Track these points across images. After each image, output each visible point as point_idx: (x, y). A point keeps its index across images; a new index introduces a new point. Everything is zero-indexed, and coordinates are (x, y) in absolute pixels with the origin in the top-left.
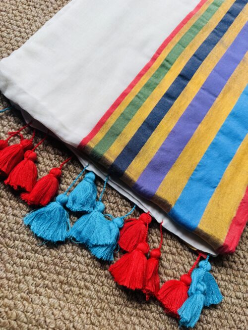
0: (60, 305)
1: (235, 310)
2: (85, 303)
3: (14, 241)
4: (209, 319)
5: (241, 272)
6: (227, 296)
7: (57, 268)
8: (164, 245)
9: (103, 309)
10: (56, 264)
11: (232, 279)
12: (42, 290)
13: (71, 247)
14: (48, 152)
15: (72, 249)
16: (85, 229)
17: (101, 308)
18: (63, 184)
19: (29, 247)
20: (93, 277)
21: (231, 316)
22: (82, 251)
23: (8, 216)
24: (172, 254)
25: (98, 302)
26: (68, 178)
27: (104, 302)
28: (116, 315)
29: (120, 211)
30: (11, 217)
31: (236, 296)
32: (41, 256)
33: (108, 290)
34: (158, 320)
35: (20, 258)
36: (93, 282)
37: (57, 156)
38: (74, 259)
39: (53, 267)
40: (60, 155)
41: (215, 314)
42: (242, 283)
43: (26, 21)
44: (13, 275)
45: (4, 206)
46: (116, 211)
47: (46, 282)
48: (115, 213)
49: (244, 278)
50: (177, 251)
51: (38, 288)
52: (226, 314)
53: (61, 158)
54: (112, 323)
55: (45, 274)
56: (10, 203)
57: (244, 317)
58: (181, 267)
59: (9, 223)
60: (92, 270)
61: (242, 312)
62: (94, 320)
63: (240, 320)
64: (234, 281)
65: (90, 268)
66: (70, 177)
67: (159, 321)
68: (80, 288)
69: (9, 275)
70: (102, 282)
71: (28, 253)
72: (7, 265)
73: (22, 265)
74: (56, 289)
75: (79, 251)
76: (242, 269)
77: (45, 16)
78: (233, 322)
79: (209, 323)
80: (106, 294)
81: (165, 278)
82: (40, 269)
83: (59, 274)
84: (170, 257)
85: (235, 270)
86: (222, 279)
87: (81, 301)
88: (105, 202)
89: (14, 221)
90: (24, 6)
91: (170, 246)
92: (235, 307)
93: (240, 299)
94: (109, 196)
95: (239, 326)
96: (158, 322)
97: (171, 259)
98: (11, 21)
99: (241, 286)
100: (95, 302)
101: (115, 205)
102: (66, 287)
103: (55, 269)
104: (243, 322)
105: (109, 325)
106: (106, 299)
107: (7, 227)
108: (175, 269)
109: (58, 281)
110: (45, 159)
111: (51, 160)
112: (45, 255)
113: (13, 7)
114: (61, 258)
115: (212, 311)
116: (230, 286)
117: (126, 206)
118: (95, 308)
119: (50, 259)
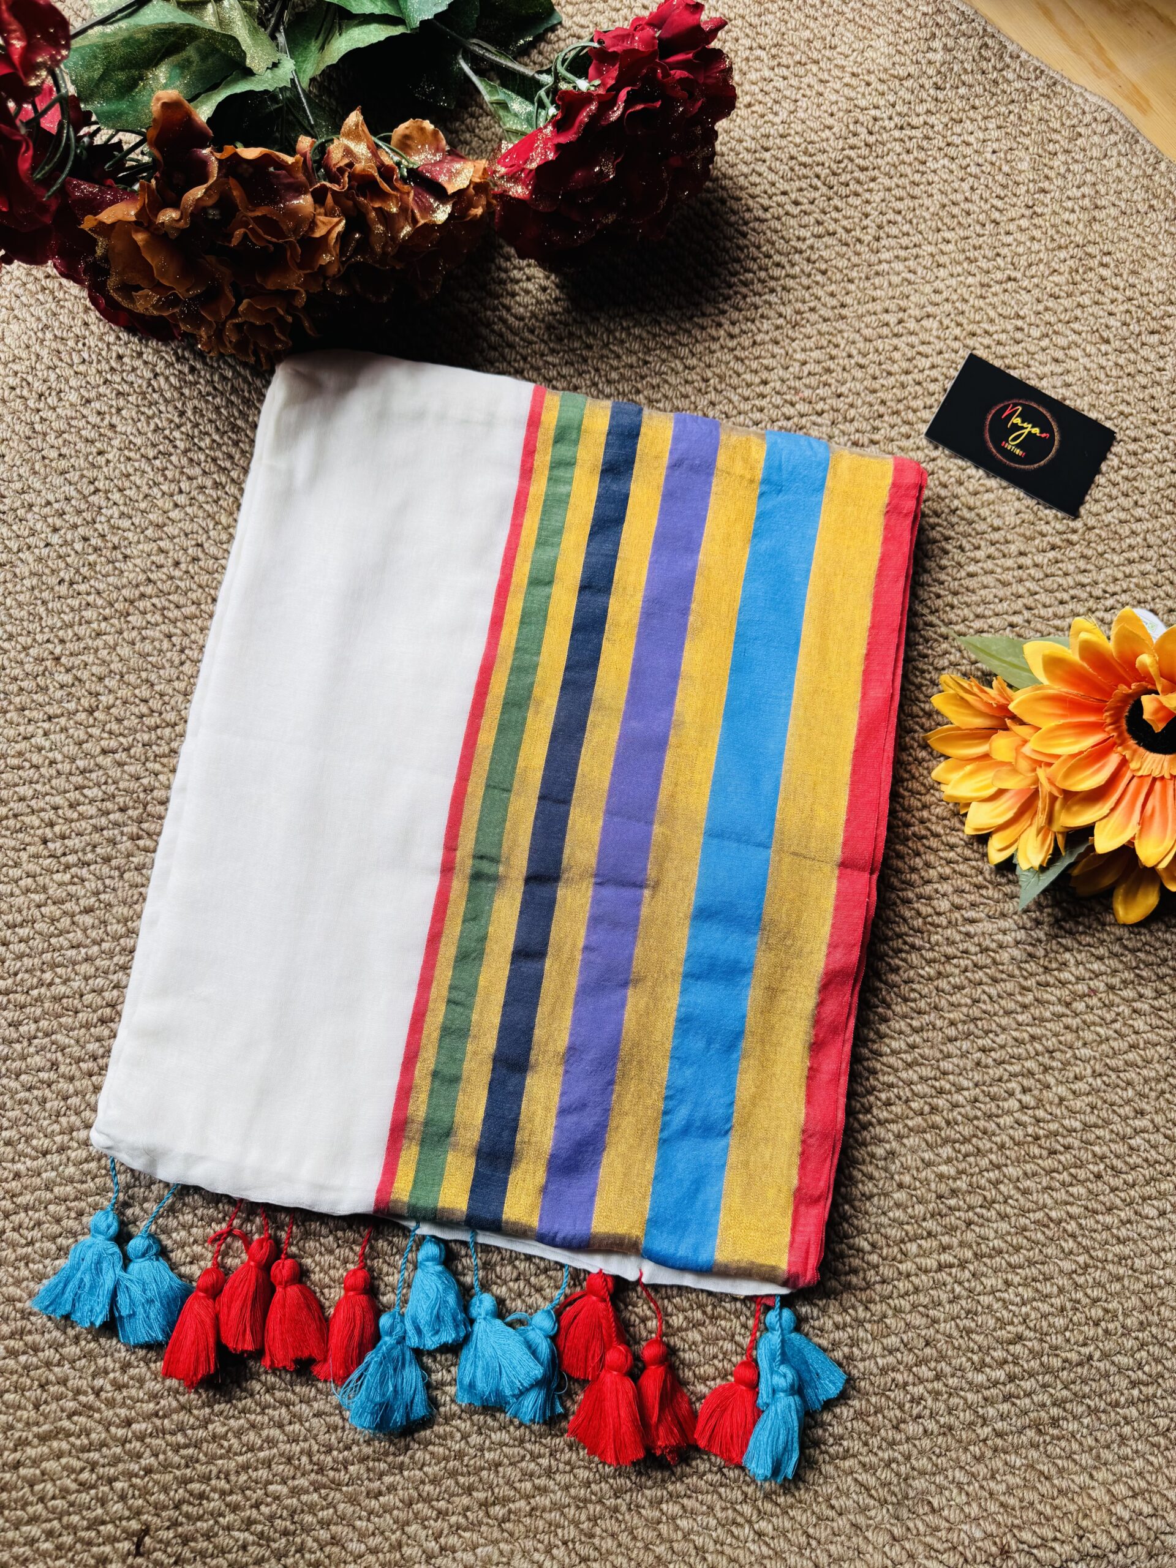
0: (501, 1553)
1: (893, 1380)
2: (550, 1525)
3: (346, 1468)
4: (838, 1430)
5: (878, 1287)
6: (863, 1360)
7: (461, 1480)
8: (671, 1315)
9: (594, 1519)
10: (453, 1474)
11: (861, 1313)
12: (453, 1540)
13: (469, 1423)
14: (317, 1236)
15: (473, 1425)
16: (479, 1374)
17: (589, 1519)
18: (384, 1294)
19: (383, 1466)
20: (544, 1462)
21: (888, 1398)
22: (495, 1419)
23: (307, 1424)
24: (697, 1325)
25: (578, 1507)
26: (388, 1274)
27: (591, 1501)
28: (627, 1517)
29: (539, 1290)
30: (315, 1421)
31: (884, 1349)
32: (417, 1472)
33: (586, 1473)
34: (721, 1485)
35: (376, 1498)
36: (549, 1473)
37: (340, 1234)
38: (487, 1442)
39: (450, 1482)
40: (344, 1230)
41: (844, 1412)
42: (890, 1313)
43: (88, 920)
44: (379, 1539)
45: (287, 1406)
46: (530, 1295)
47: (453, 1519)
48: (529, 1301)
49: (890, 1297)
50: (704, 1313)
51: (442, 1540)
52: (873, 1400)
53: (349, 1234)
54: (624, 1538)
55: (442, 1504)
56: (293, 1392)
57: (921, 1388)
58: (728, 1346)
59: (315, 1438)
60: (536, 1448)
61: (911, 1379)
62: (584, 1551)
63: (912, 1401)
64: (868, 1315)
65: (528, 1446)
66: (391, 1270)
67: (726, 1486)
68: (527, 1497)
69: (372, 1542)
70: (568, 1463)
71: (388, 1479)
72: (358, 1523)
73: (387, 1510)
74: (480, 1524)
75: (489, 1420)
76: (878, 1278)
77: (121, 876)
78: (898, 1413)
79: (842, 1438)
80: (587, 1484)
81: (701, 1388)
82: (428, 1500)
83: (469, 1490)
84: (694, 1335)
85: (861, 1290)
86: (837, 1327)
87: (541, 1524)
88: (494, 1287)
89: (324, 1429)
90: (57, 877)
91: (684, 1310)
92: (893, 1375)
93: (898, 1350)
94: (498, 1269)
95: (915, 1412)
96: (722, 1490)
97: (698, 1338)
98: (53, 940)
99: (888, 1321)
100: (571, 1512)
101: (522, 1284)
102: (498, 1511)
103: (457, 1483)
104: (921, 1398)
105: (620, 1545)
106: (592, 1493)
107: (315, 1448)
108: (715, 1357)
109: (476, 1508)
110: (317, 1257)
111: (331, 1252)
112: (423, 1465)
113: (36, 897)
114: (460, 1455)
115: (838, 1410)
116: (861, 1333)
117: (546, 1271)
118: (576, 1523)
119: (437, 1468)
